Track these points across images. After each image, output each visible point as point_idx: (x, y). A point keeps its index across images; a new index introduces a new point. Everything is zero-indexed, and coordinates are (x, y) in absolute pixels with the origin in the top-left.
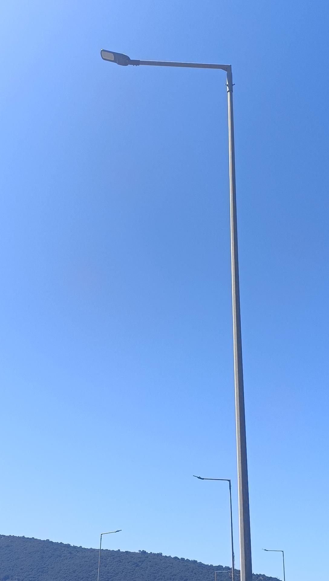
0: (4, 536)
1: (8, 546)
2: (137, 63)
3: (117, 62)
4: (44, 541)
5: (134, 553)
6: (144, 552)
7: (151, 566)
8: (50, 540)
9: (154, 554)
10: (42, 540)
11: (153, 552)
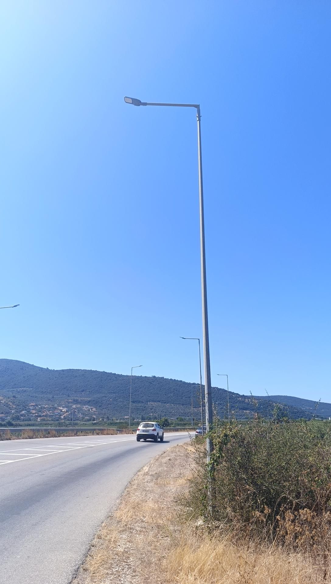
0: (81, 370)
1: (83, 375)
2: (145, 104)
3: (134, 104)
4: (102, 372)
5: (149, 377)
6: (154, 377)
7: (159, 384)
8: (105, 371)
9: (160, 378)
10: (101, 371)
11: (159, 377)
